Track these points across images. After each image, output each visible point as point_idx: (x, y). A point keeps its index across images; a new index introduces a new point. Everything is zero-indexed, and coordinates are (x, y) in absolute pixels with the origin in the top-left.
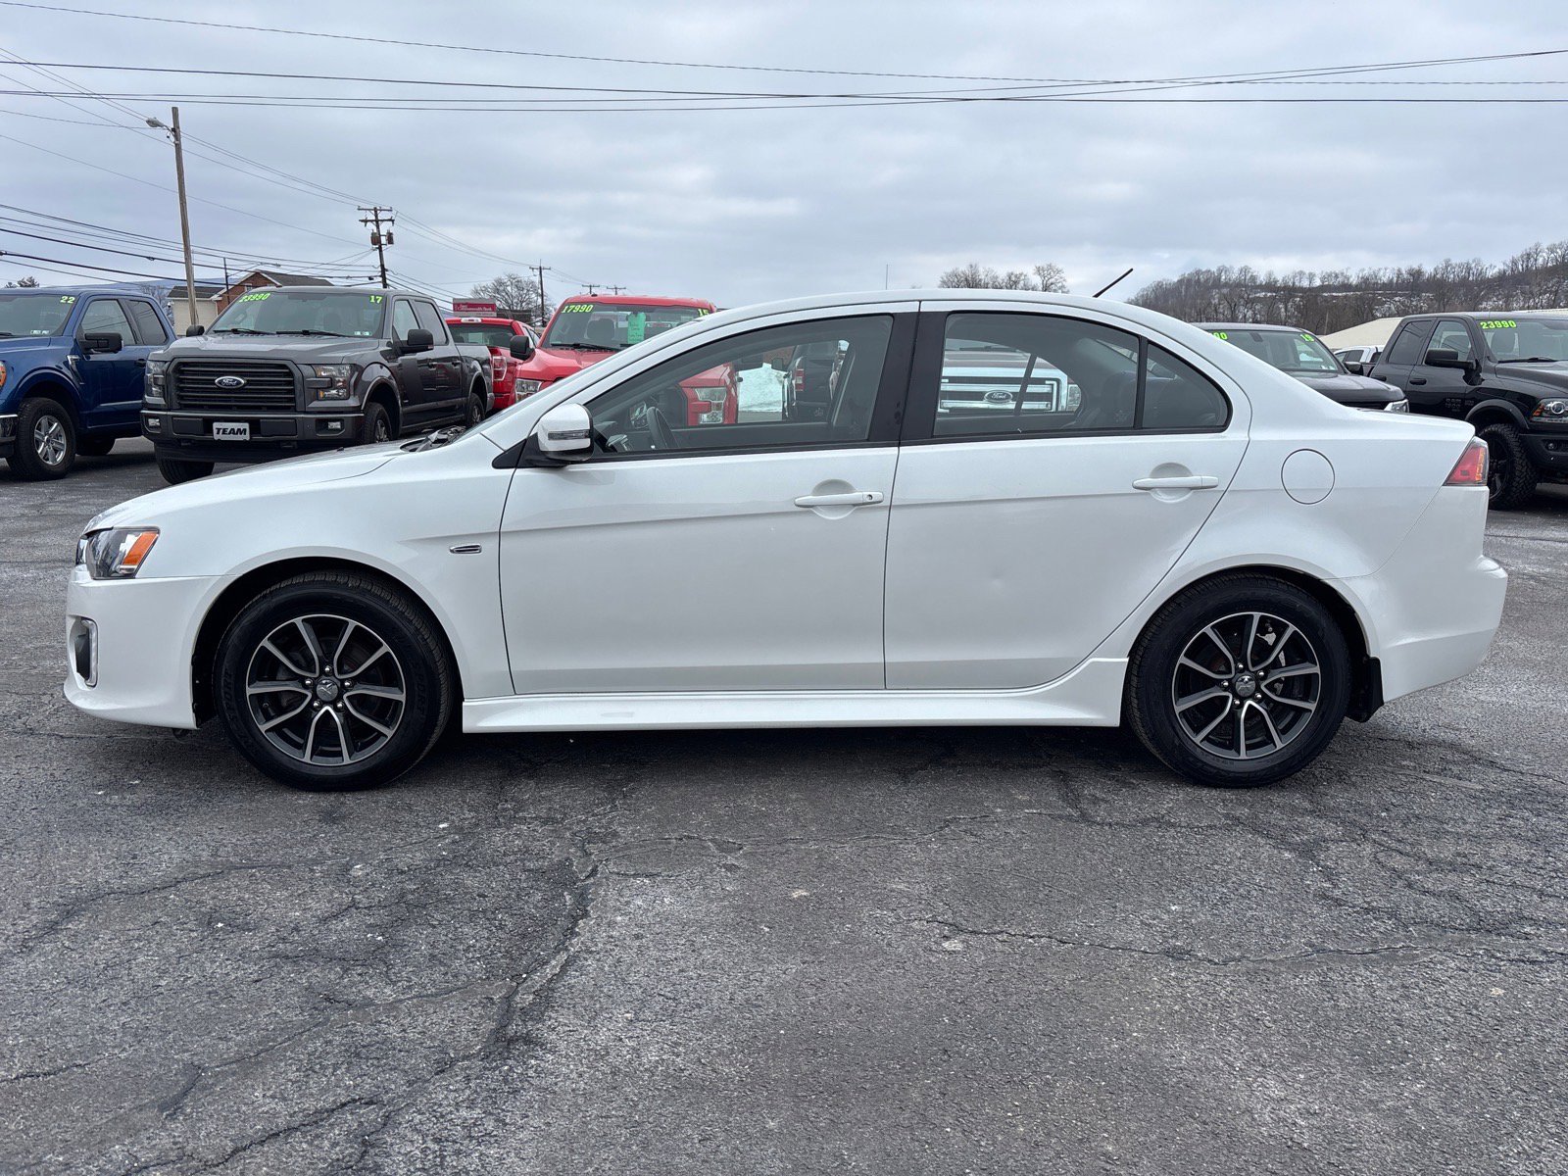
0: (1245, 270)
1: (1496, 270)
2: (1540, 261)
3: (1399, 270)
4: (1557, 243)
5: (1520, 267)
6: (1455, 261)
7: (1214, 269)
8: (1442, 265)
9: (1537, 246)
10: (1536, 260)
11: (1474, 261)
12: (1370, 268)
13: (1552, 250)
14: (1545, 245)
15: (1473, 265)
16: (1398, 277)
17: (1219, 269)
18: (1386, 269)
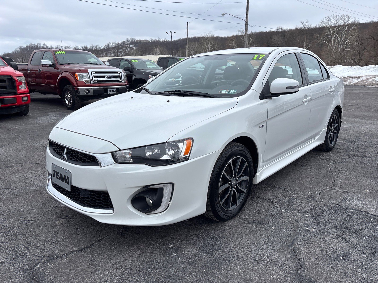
0: (44, 44)
1: (103, 48)
2: (111, 46)
3: (82, 46)
4: (113, 42)
5: (107, 47)
6: (94, 45)
7: (36, 44)
8: (91, 46)
9: (110, 42)
10: (110, 46)
11: (98, 45)
12: (75, 46)
13: (113, 43)
14: (111, 43)
15: (98, 46)
16: (82, 48)
17: (37, 44)
18: (79, 46)
